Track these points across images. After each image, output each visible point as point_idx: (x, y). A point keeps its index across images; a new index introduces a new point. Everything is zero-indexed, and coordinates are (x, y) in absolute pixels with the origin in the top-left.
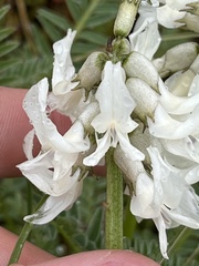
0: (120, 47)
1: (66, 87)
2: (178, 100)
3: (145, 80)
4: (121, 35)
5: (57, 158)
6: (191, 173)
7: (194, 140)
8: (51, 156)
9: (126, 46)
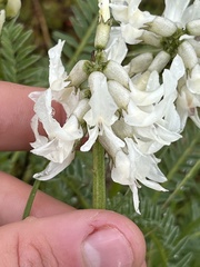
0: (100, 57)
1: (61, 84)
2: (143, 94)
3: (119, 82)
4: (101, 49)
5: (60, 145)
6: (153, 146)
7: (156, 126)
8: (56, 143)
9: (104, 56)
